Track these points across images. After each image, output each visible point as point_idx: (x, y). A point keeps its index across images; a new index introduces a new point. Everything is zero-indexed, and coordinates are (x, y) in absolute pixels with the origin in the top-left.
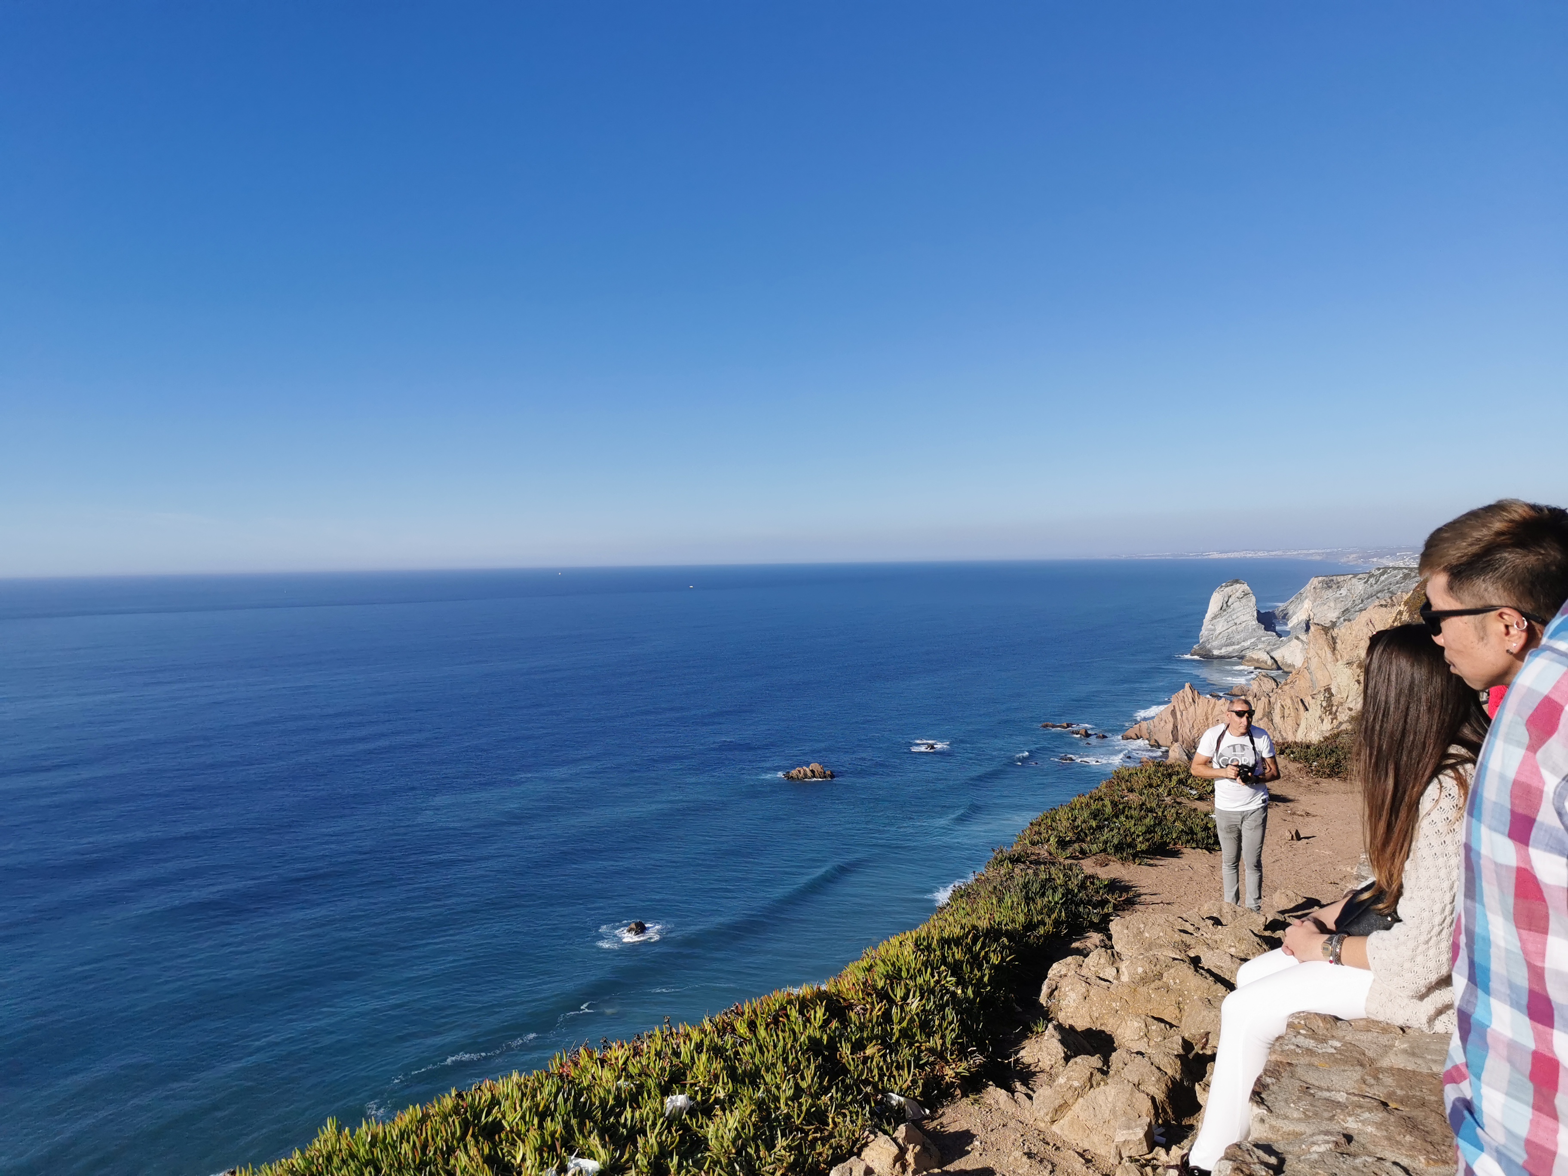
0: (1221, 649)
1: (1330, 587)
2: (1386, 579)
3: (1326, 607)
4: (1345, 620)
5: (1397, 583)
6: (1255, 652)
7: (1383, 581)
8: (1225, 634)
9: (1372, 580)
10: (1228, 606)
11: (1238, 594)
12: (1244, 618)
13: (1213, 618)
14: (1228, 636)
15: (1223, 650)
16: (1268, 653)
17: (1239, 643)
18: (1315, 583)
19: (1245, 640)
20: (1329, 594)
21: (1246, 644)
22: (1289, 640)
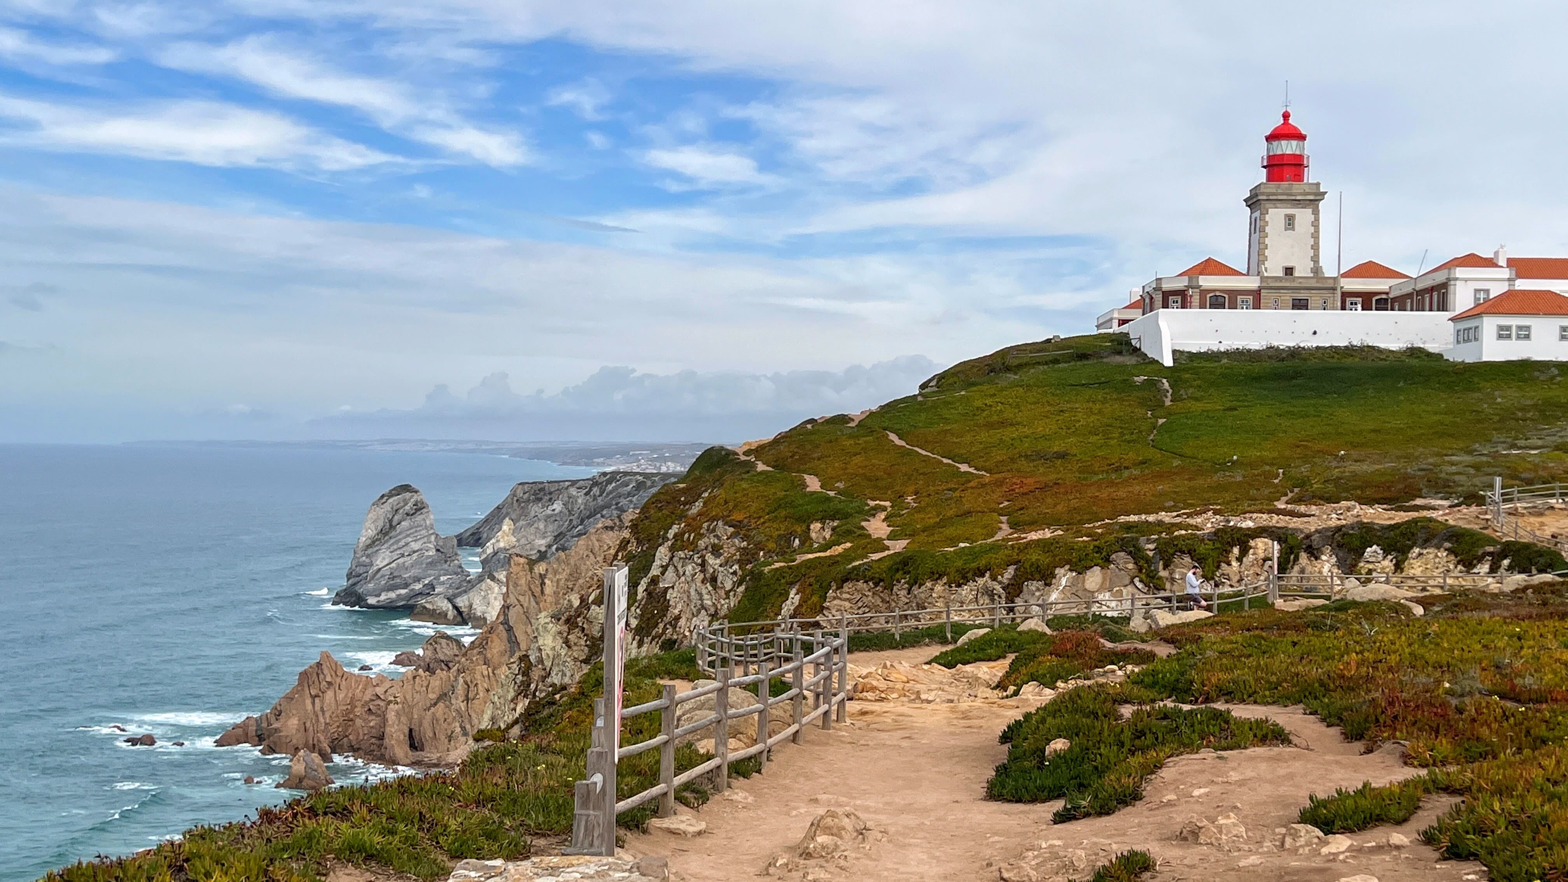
0: (379, 595)
1: (540, 499)
2: (615, 489)
3: (532, 530)
4: (557, 550)
5: (629, 494)
6: (429, 598)
7: (611, 492)
8: (386, 571)
9: (596, 490)
10: (392, 527)
11: (407, 508)
12: (415, 546)
13: (369, 546)
14: (391, 574)
15: (383, 597)
16: (450, 600)
17: (406, 586)
18: (520, 493)
19: (418, 580)
20: (535, 509)
21: (418, 587)
22: (480, 579)
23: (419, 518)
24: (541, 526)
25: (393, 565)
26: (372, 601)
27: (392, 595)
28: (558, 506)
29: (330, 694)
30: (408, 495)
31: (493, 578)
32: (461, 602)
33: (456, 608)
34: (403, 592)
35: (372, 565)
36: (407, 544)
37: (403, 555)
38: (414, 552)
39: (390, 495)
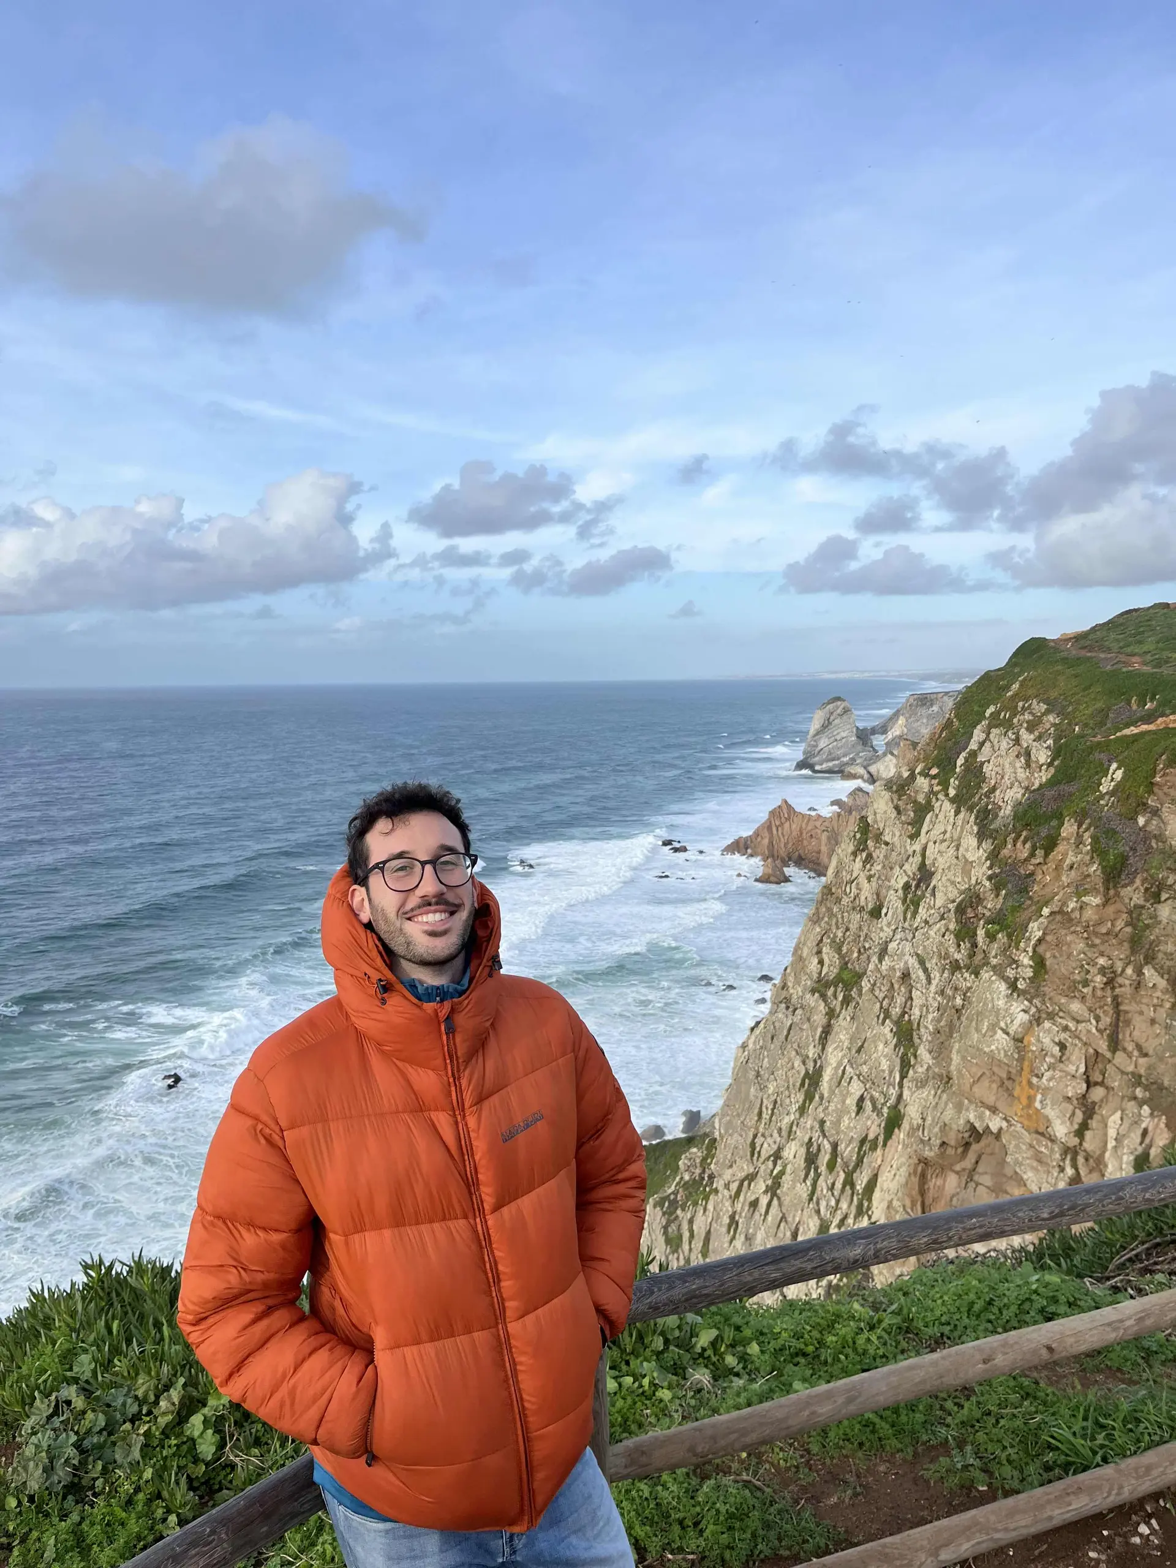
0: (822, 764)
1: (924, 705)
3: (919, 723)
6: (853, 766)
8: (826, 750)
10: (830, 723)
11: (839, 711)
12: (844, 734)
13: (814, 736)
14: (829, 751)
15: (824, 766)
16: (865, 768)
17: (838, 759)
18: (911, 700)
19: (845, 755)
20: (923, 711)
21: (846, 759)
22: (885, 755)
23: (845, 717)
24: (925, 721)
25: (830, 747)
26: (817, 768)
27: (830, 764)
28: (935, 708)
29: (787, 825)
30: (839, 703)
31: (892, 754)
32: (873, 769)
33: (869, 772)
34: (837, 762)
35: (817, 746)
36: (838, 734)
37: (836, 740)
38: (843, 738)
39: (829, 703)
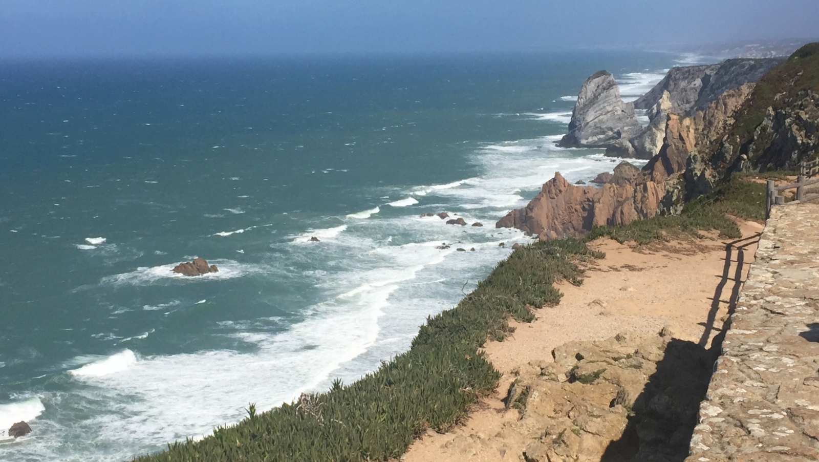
0: (587, 139)
1: (686, 78)
2: (735, 70)
4: (697, 110)
6: (618, 140)
8: (592, 124)
9: (723, 71)
10: (595, 97)
11: (604, 85)
12: (609, 108)
14: (595, 125)
15: (590, 139)
16: (630, 141)
17: (603, 133)
18: (673, 74)
19: (611, 129)
20: (685, 84)
21: (610, 133)
22: (649, 128)
23: (611, 91)
24: (687, 94)
25: (596, 120)
26: (584, 142)
27: (595, 139)
28: (698, 82)
30: (605, 77)
31: (657, 128)
32: (637, 143)
33: (634, 146)
34: (602, 136)
35: (584, 120)
36: (604, 107)
37: (602, 114)
38: (608, 112)
39: (594, 77)
